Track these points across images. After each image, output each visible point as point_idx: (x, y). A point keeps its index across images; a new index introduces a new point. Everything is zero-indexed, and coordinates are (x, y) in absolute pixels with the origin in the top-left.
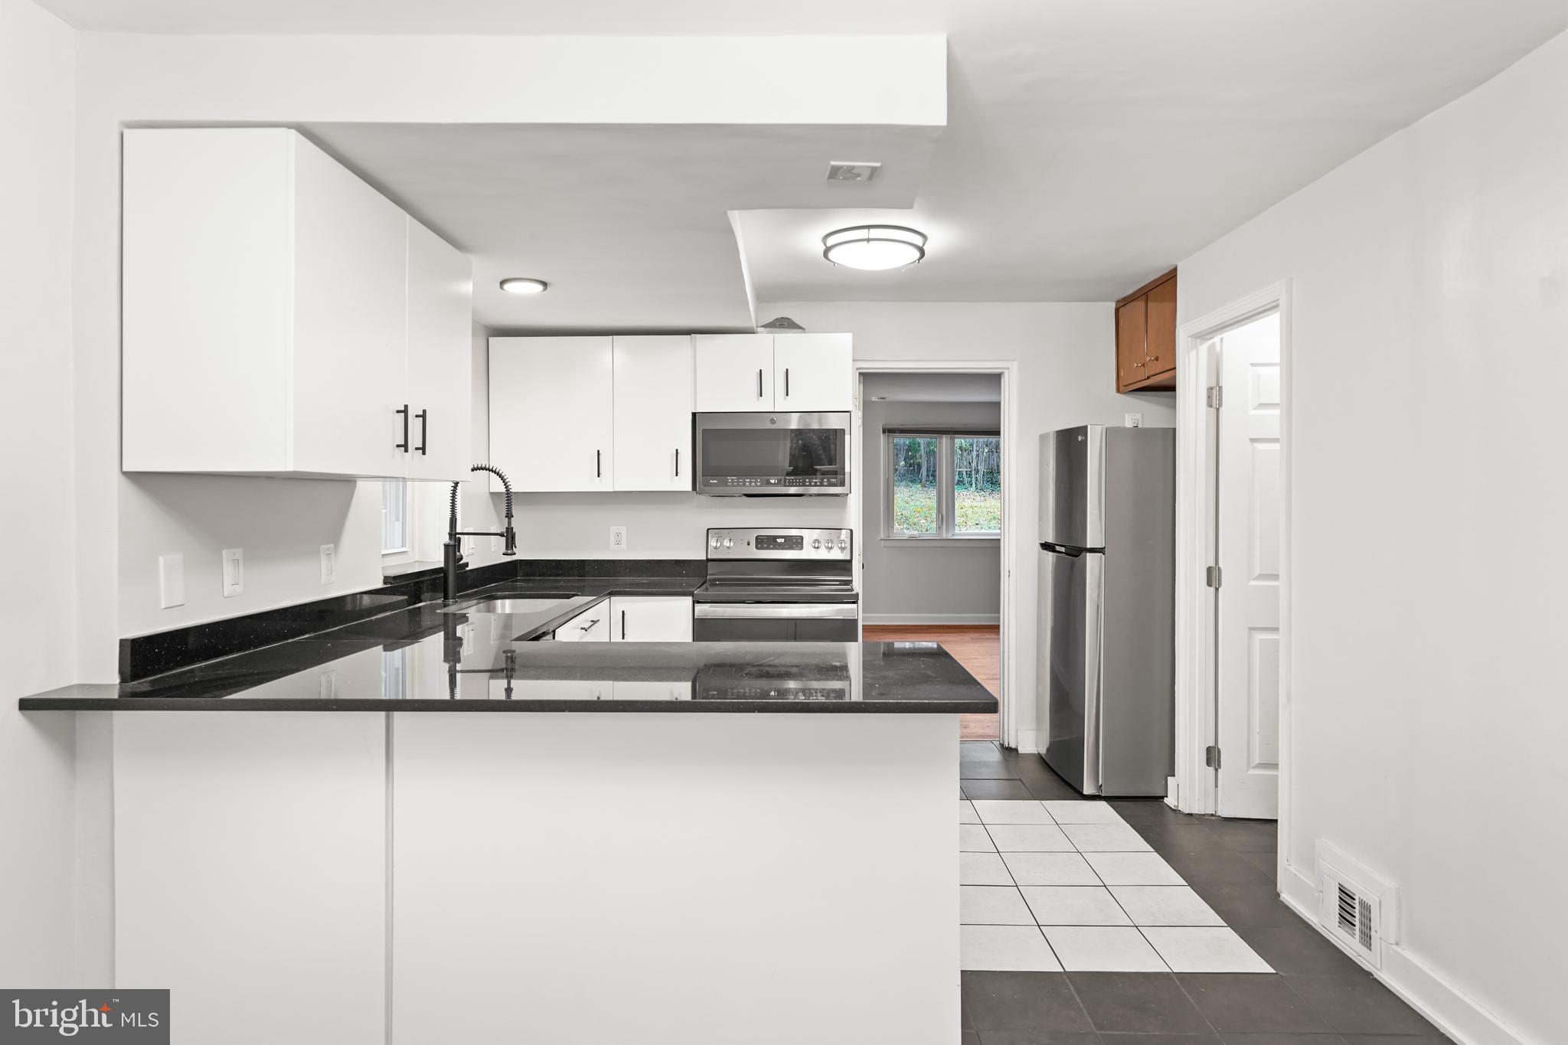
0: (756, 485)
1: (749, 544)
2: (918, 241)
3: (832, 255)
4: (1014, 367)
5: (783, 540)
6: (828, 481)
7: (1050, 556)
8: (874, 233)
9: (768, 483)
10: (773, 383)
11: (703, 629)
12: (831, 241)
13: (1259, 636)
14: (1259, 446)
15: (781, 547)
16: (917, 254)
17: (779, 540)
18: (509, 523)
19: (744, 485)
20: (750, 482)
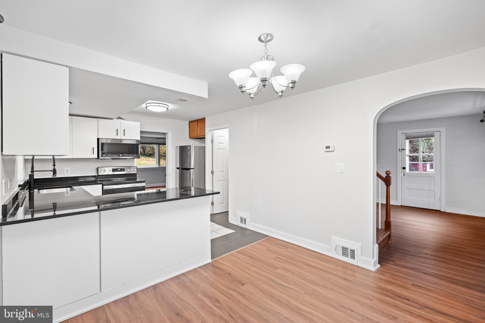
0: (116, 156)
1: (110, 171)
2: (167, 107)
3: (147, 108)
4: (170, 132)
5: (119, 170)
6: (135, 155)
7: (178, 170)
8: (161, 105)
9: (119, 156)
10: (121, 133)
11: (105, 192)
12: (147, 105)
13: (219, 182)
14: (219, 150)
15: (119, 171)
16: (167, 109)
17: (118, 170)
18: (54, 167)
19: (113, 156)
20: (115, 156)
